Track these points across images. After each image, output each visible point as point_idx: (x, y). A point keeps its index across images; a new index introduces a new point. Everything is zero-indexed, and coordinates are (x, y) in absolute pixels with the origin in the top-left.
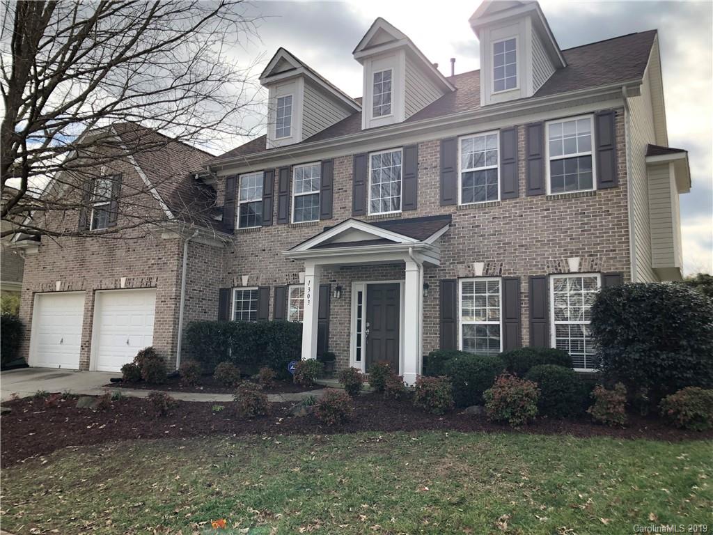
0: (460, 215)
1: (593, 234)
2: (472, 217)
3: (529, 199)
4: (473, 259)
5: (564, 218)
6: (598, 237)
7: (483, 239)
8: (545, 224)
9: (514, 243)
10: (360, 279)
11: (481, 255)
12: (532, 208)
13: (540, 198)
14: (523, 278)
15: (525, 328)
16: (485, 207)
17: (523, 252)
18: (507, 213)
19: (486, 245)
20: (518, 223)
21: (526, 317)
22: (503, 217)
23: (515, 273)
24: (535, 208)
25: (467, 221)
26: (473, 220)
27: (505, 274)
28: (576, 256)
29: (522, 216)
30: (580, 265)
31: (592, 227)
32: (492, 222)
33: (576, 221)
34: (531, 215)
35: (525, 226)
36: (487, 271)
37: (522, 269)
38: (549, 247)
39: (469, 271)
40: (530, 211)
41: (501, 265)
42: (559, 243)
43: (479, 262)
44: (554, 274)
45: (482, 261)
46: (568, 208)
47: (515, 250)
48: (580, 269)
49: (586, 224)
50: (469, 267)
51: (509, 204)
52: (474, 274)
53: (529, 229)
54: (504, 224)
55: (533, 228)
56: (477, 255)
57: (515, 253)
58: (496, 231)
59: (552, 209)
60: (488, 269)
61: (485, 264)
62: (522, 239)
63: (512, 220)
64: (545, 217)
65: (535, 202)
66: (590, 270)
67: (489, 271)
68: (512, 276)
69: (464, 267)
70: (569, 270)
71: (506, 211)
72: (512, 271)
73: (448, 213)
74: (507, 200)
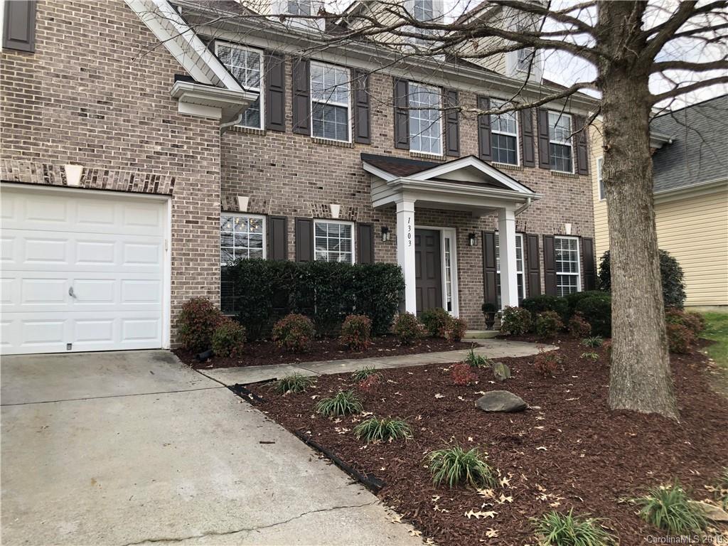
1: (577, 207)
3: (541, 170)
5: (561, 192)
6: (579, 210)
8: (551, 194)
12: (543, 179)
13: (547, 171)
14: (539, 235)
15: (542, 277)
17: (539, 214)
21: (542, 269)
23: (534, 231)
27: (528, 231)
28: (569, 223)
29: (537, 184)
30: (571, 229)
31: (576, 202)
33: (568, 195)
34: (542, 184)
37: (539, 228)
38: (554, 213)
41: (526, 223)
42: (559, 211)
44: (557, 235)
46: (563, 184)
47: (534, 211)
48: (572, 233)
49: (573, 199)
51: (528, 171)
57: (534, 214)
59: (555, 183)
62: (538, 204)
63: (531, 186)
64: (551, 188)
65: (544, 174)
67: (518, 227)
68: (532, 233)
70: (566, 233)
72: (532, 229)
74: (527, 168)
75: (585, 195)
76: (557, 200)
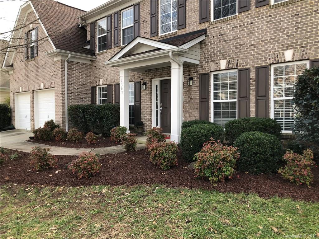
0: (212, 28)
1: (304, 30)
2: (219, 29)
3: (257, 10)
4: (220, 58)
5: (282, 21)
6: (308, 32)
7: (226, 43)
8: (268, 27)
9: (246, 44)
10: (156, 77)
11: (225, 55)
12: (259, 16)
13: (265, 7)
14: (252, 68)
15: (253, 103)
16: (227, 20)
17: (252, 50)
18: (242, 22)
19: (228, 47)
20: (249, 29)
21: (253, 96)
22: (239, 26)
23: (247, 65)
24: (262, 16)
25: (216, 32)
26: (220, 31)
27: (240, 66)
28: (291, 49)
29: (252, 23)
30: (294, 55)
31: (304, 24)
32: (232, 30)
33: (292, 22)
34: (258, 22)
35: (254, 30)
36: (228, 66)
37: (252, 62)
38: (270, 45)
39: (217, 66)
40: (258, 19)
41: (238, 61)
43: (223, 59)
44: (273, 64)
45: (225, 59)
46: (286, 12)
47: (247, 49)
48: (293, 58)
49: (300, 22)
50: (217, 64)
51: (243, 16)
52: (220, 68)
53: (257, 32)
54: (240, 31)
55: (259, 32)
56: (222, 55)
57: (247, 51)
58: (234, 37)
59: (274, 15)
60: (229, 64)
61: (227, 61)
62: (252, 41)
63: (245, 27)
64: (268, 22)
65: (261, 11)
66: (301, 59)
67: (230, 65)
68: (245, 67)
69: (214, 64)
70: (285, 60)
72: (245, 64)
73: (204, 28)
74: (242, 13)
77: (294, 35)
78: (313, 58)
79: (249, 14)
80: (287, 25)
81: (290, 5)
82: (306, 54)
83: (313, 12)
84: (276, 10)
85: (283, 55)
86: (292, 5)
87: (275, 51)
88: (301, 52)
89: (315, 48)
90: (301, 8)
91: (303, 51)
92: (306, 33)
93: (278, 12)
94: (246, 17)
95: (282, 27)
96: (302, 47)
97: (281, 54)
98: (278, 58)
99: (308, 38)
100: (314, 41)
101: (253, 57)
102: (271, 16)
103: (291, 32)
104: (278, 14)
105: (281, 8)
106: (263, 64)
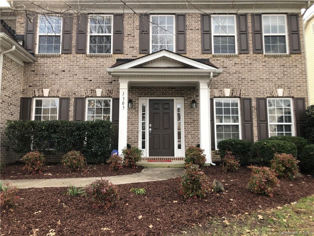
0: (215, 60)
1: (289, 77)
2: (222, 62)
3: (255, 55)
4: (223, 86)
5: (273, 67)
6: (292, 79)
7: (229, 75)
8: (264, 70)
9: (247, 79)
11: (228, 84)
12: (257, 60)
13: (260, 55)
14: (253, 98)
15: (255, 127)
16: (230, 57)
17: (252, 84)
18: (243, 61)
19: (231, 79)
20: (249, 68)
21: (255, 121)
22: (241, 64)
23: (248, 96)
26: (223, 64)
27: (242, 96)
28: (281, 88)
29: (251, 64)
30: (284, 93)
31: (288, 73)
32: (234, 66)
33: (280, 69)
34: (256, 64)
35: (253, 69)
37: (252, 93)
38: (266, 83)
39: (221, 93)
40: (256, 62)
41: (241, 91)
42: (272, 81)
43: (227, 88)
44: (270, 97)
46: (276, 62)
47: (248, 82)
48: (283, 95)
49: (286, 71)
50: (221, 91)
51: (244, 56)
53: (255, 71)
54: (241, 68)
55: (257, 71)
56: (226, 84)
57: (248, 84)
58: (236, 71)
59: (268, 62)
60: (233, 93)
61: (231, 90)
62: (252, 77)
63: (246, 66)
64: (264, 66)
65: (258, 57)
66: (289, 96)
69: (218, 91)
70: (278, 96)
71: (242, 60)
72: (246, 94)
74: (243, 54)
75: (297, 67)
76: (270, 73)
77: (282, 79)
78: (296, 97)
79: (248, 56)
80: (278, 71)
81: (278, 58)
82: (291, 93)
83: (294, 66)
84: (269, 58)
85: (276, 91)
86: (280, 58)
87: (270, 88)
88: (288, 92)
89: (297, 90)
90: (286, 62)
91: (290, 91)
92: (290, 79)
93: (270, 60)
94: (246, 58)
95: (273, 71)
96: (288, 88)
97: (275, 91)
98: (272, 93)
99: (292, 82)
100: (295, 86)
101: (254, 90)
102: (266, 62)
103: (281, 77)
104: (270, 62)
105: (272, 59)
106: (262, 97)
